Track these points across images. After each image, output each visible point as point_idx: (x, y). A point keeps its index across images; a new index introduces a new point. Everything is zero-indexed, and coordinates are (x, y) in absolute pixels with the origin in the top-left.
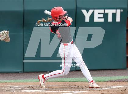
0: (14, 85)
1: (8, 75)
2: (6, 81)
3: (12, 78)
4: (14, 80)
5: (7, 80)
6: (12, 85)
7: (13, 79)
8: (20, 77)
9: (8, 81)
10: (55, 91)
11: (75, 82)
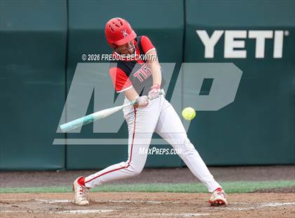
0: (45, 198)
2: (27, 189)
5: (30, 186)
7: (43, 185)
8: (58, 181)
9: (33, 189)
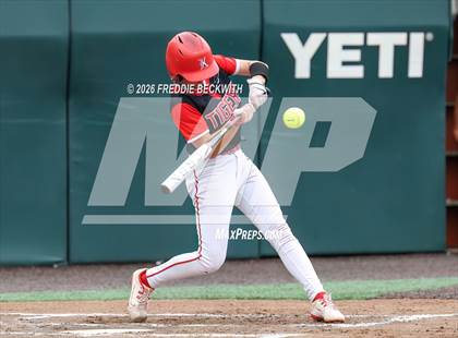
0: (33, 310)
1: (11, 273)
2: (4, 296)
3: (27, 287)
4: (33, 293)
5: (9, 291)
6: (27, 310)
7: (31, 289)
8: (55, 281)
9: (14, 296)
10: (186, 332)
11: (258, 298)
